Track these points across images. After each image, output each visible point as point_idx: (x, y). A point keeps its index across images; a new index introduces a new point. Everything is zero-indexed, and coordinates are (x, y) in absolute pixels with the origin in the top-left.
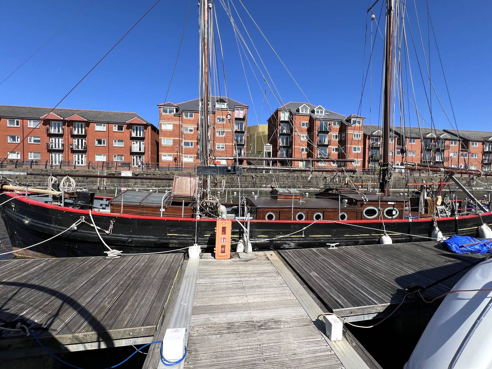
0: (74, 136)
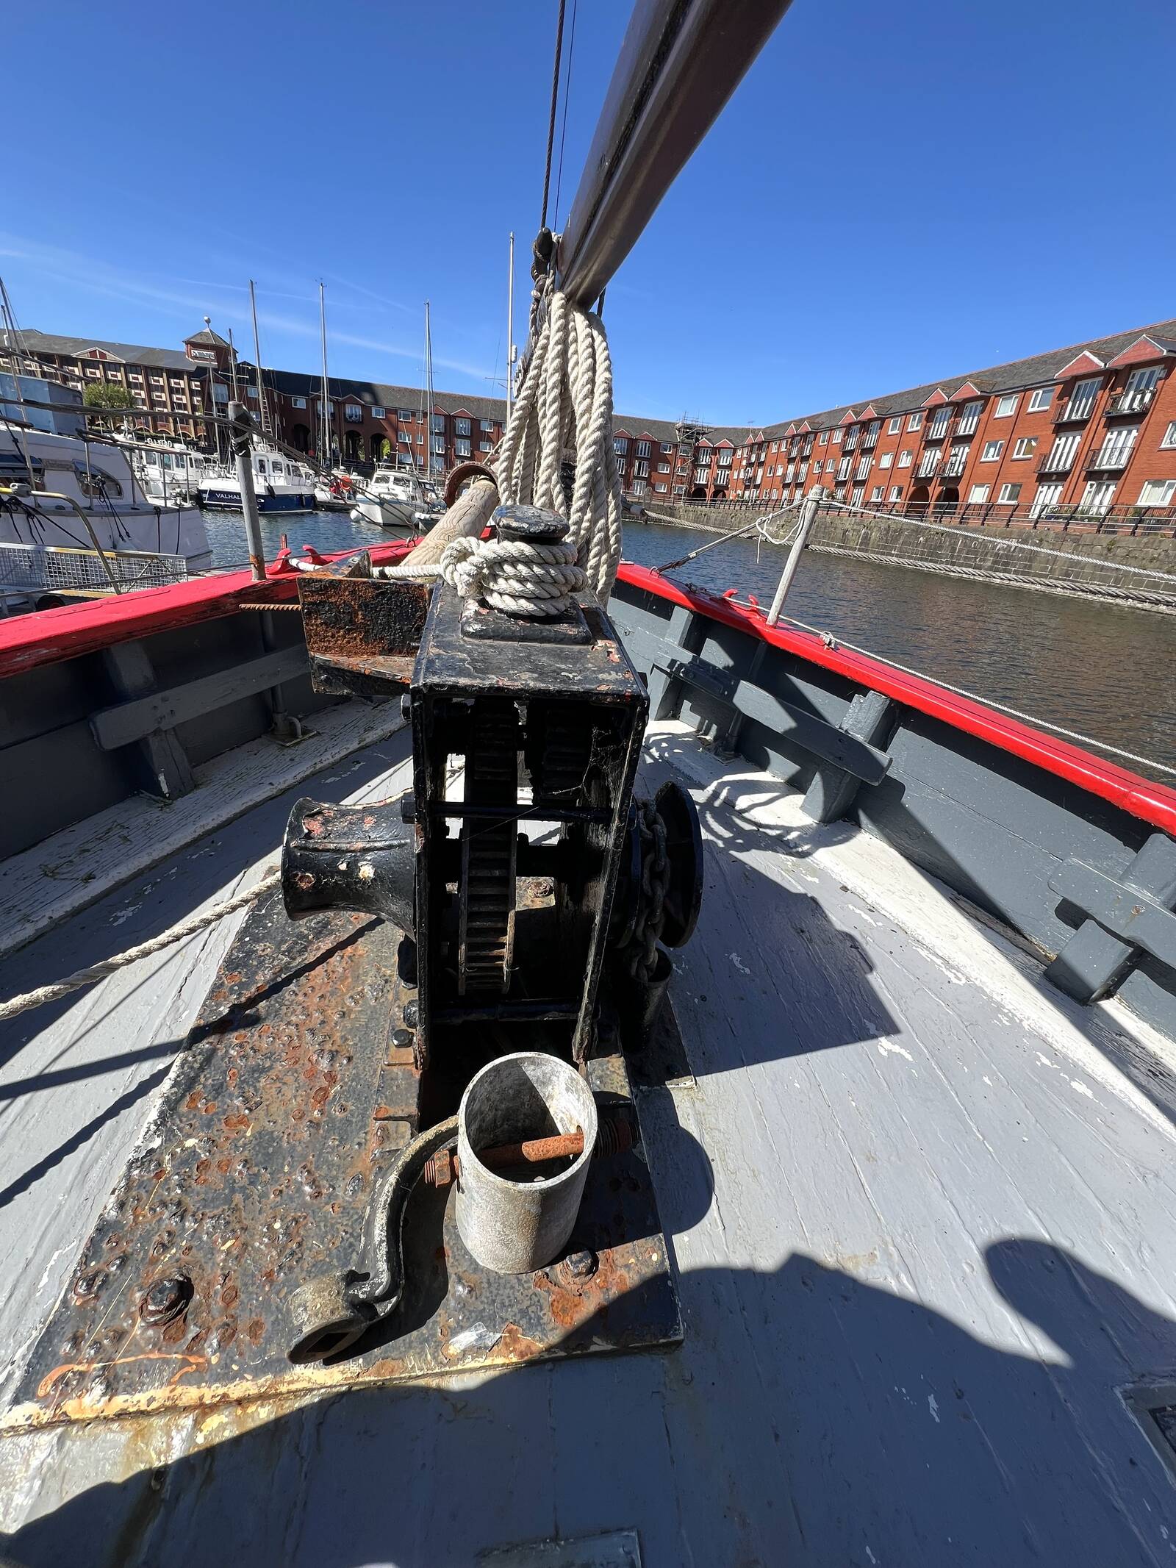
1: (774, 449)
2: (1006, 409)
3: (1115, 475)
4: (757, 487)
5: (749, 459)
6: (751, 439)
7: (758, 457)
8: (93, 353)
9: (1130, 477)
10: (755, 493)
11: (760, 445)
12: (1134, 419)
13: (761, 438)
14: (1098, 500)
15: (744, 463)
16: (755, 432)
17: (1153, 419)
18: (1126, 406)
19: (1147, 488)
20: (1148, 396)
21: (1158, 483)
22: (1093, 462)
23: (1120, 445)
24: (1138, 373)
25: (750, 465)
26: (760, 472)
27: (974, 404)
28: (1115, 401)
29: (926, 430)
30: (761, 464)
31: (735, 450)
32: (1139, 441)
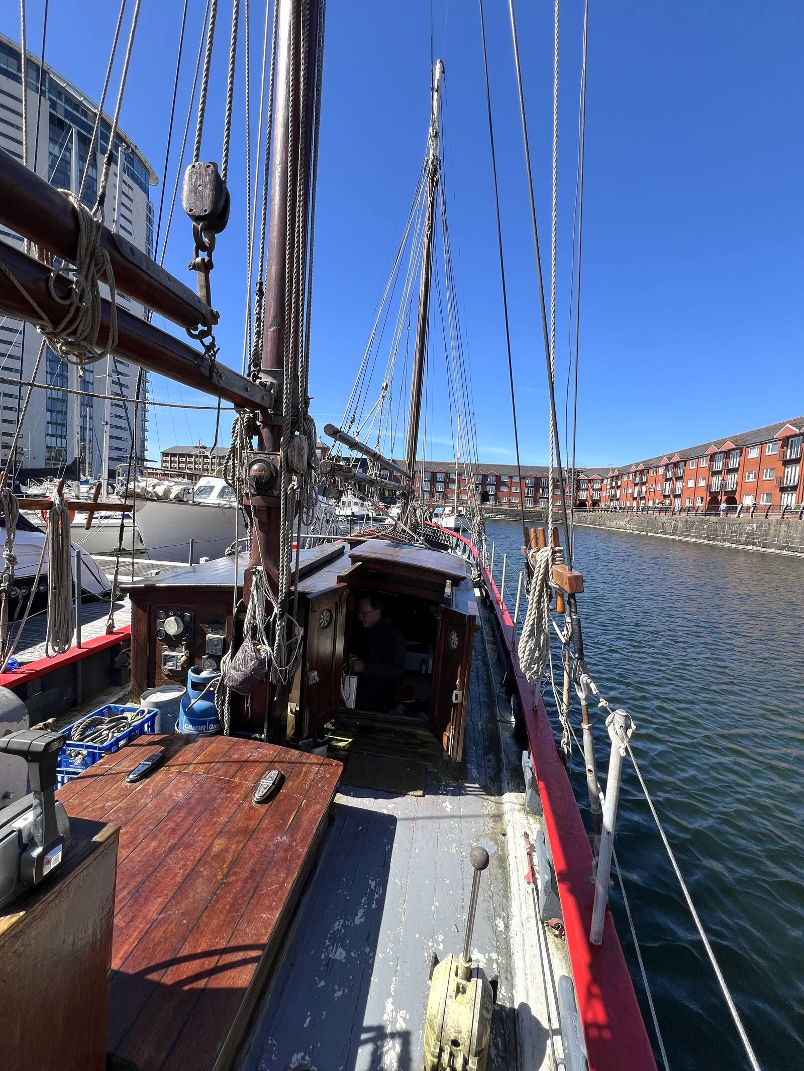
1: (626, 478)
2: (754, 453)
5: (611, 485)
6: (611, 474)
13: (616, 473)
15: (608, 487)
26: (619, 491)
27: (735, 452)
29: (711, 466)
30: (619, 487)
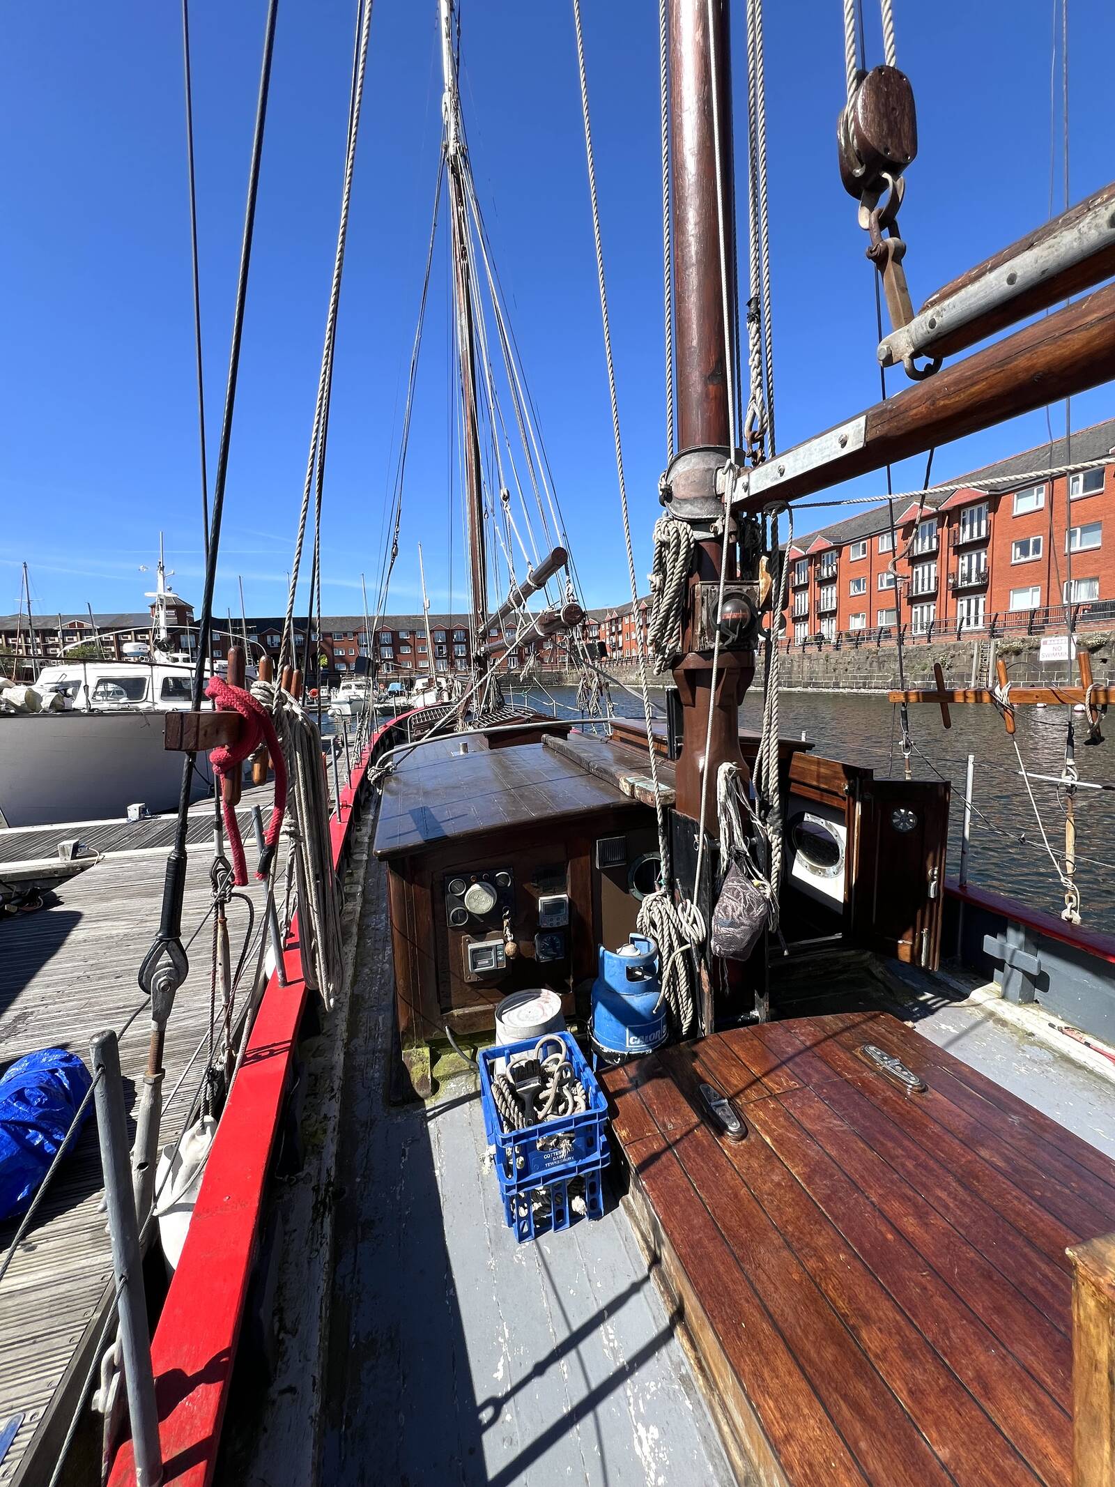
0: (960, 550)
1: (626, 620)
3: (833, 613)
4: (621, 649)
5: (611, 629)
6: (608, 617)
7: (617, 628)
8: (72, 625)
9: (841, 612)
10: (619, 653)
11: (616, 619)
12: (832, 580)
13: (615, 615)
14: (828, 629)
15: (608, 633)
16: (611, 611)
17: (842, 578)
18: (825, 574)
19: (852, 619)
20: (834, 568)
21: (857, 616)
22: (819, 607)
23: (829, 596)
24: (825, 554)
25: (612, 634)
26: (620, 638)
28: (819, 572)
30: (620, 633)
31: (599, 625)
32: (839, 591)
